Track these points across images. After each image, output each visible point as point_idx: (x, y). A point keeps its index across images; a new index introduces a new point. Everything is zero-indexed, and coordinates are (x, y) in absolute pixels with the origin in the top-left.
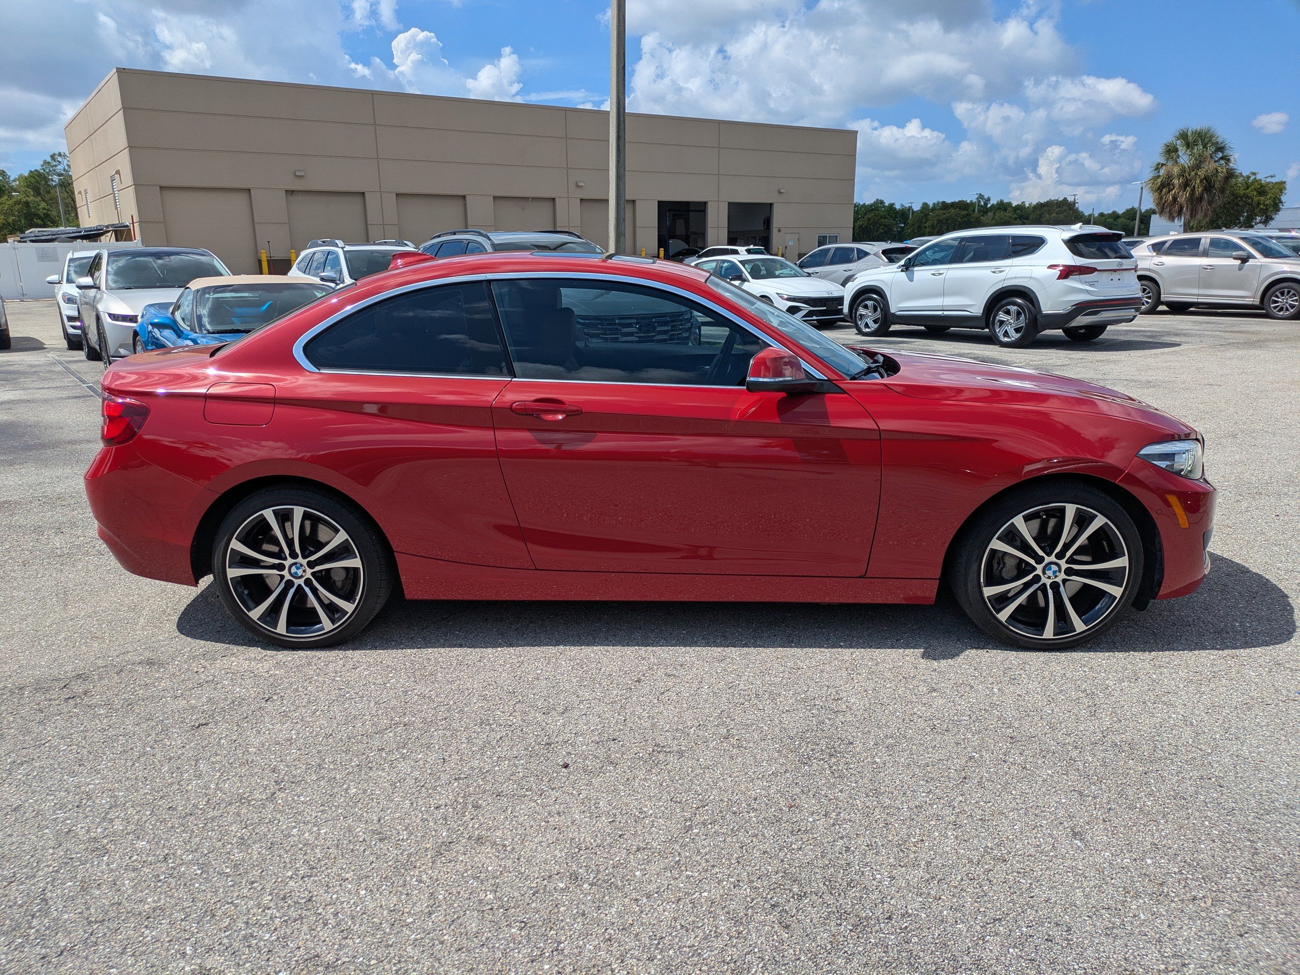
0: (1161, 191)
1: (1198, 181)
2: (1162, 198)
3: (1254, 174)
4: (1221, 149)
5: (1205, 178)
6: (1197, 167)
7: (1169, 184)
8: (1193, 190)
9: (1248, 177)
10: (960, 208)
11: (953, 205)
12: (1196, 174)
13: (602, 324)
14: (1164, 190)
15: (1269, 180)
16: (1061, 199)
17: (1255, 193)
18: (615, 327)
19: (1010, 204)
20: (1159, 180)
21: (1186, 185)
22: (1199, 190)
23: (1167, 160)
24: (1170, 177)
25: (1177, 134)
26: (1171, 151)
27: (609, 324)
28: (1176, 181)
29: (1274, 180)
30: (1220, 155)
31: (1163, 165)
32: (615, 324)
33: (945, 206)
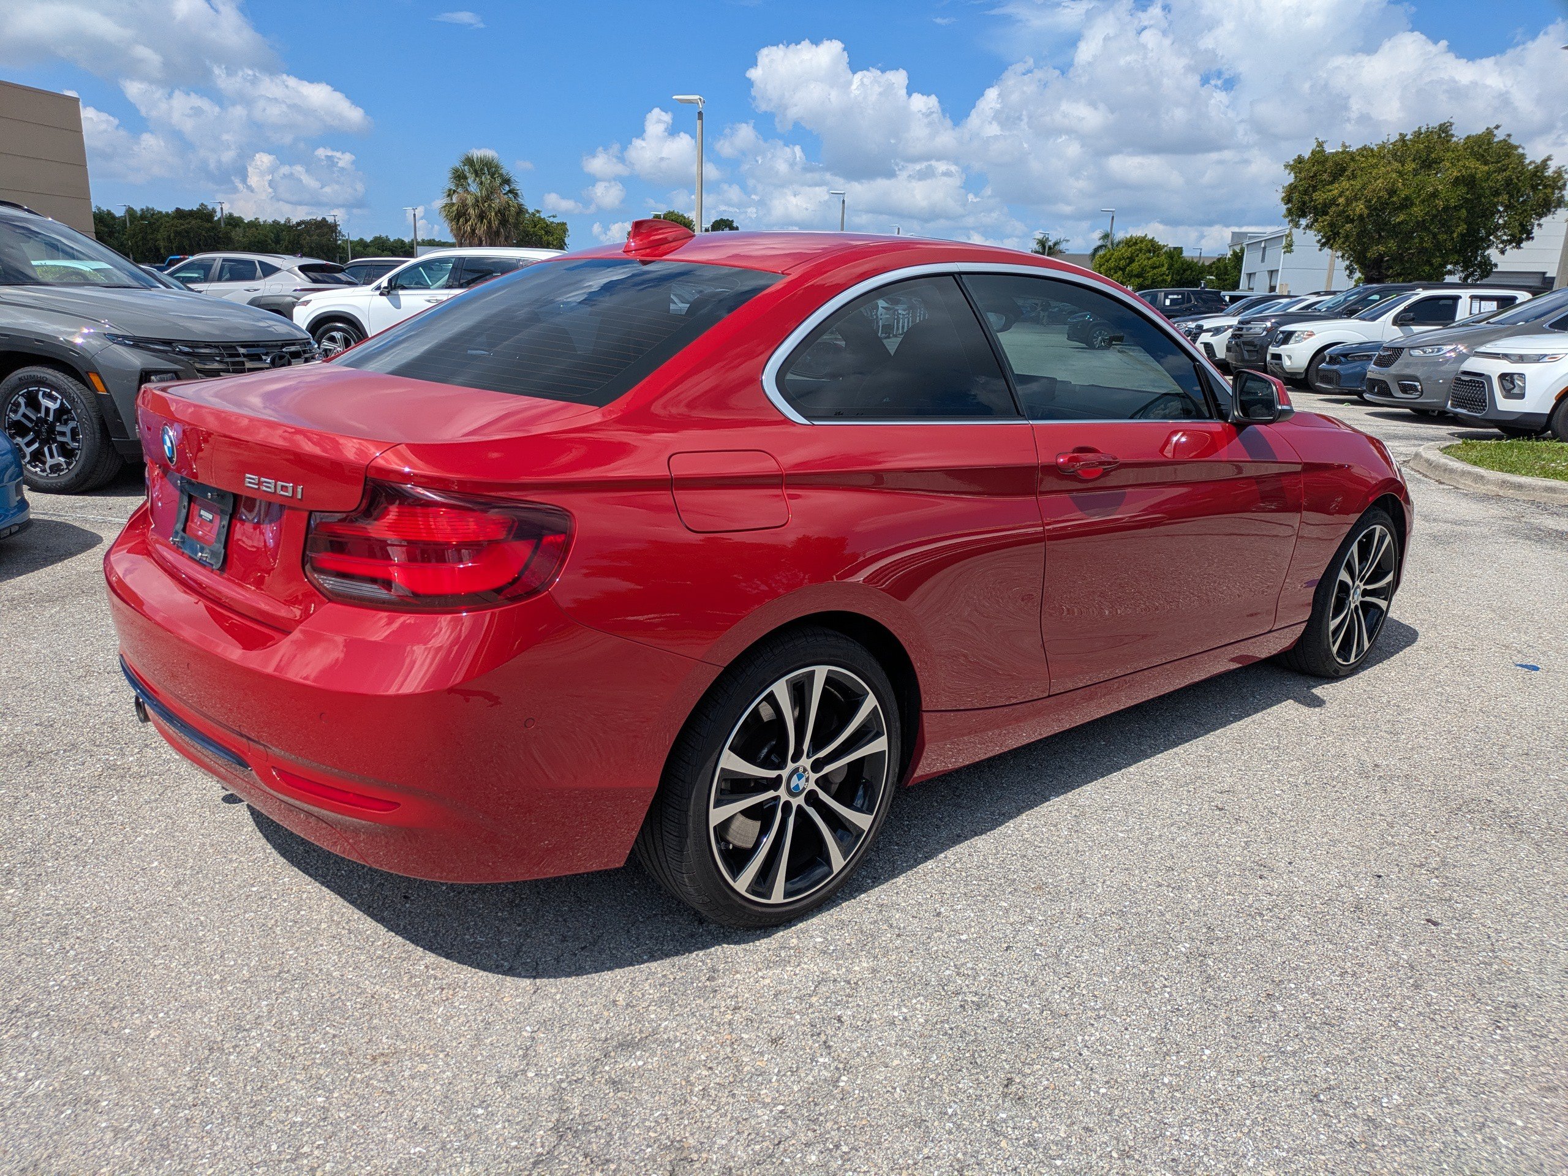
0: (458, 221)
1: (493, 214)
2: (460, 229)
3: (538, 212)
4: (507, 181)
5: (499, 211)
6: (488, 198)
7: (465, 214)
8: (490, 222)
9: (534, 215)
10: (201, 218)
11: (191, 213)
12: (490, 206)
13: (221, 355)
14: (461, 220)
15: (551, 219)
16: (319, 219)
17: (543, 232)
18: (237, 359)
19: (240, 219)
20: (455, 208)
21: (481, 217)
22: (495, 224)
23: (457, 186)
24: (464, 205)
25: (463, 159)
26: (459, 177)
27: (231, 356)
28: (471, 211)
29: (556, 220)
30: (507, 188)
31: (454, 191)
32: (238, 355)
33: (180, 214)
